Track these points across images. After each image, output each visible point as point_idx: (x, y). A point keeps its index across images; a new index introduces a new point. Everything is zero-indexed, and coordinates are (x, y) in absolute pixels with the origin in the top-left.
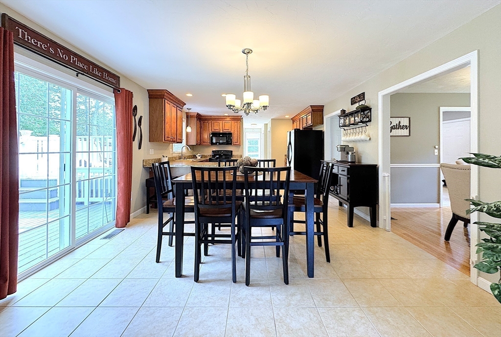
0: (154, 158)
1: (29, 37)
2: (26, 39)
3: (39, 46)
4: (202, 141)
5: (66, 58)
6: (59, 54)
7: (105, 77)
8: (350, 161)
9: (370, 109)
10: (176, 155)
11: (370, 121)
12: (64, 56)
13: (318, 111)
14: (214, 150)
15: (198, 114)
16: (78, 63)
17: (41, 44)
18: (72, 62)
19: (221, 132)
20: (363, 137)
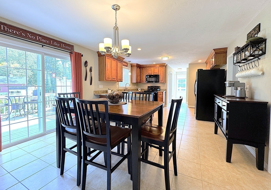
0: (103, 90)
1: (8, 29)
2: (6, 30)
3: (15, 32)
4: (141, 80)
5: (33, 38)
6: (29, 36)
7: (63, 46)
8: (238, 96)
9: (265, 41)
10: (122, 88)
12: (32, 37)
14: (149, 86)
15: (137, 64)
16: (42, 40)
17: (16, 31)
18: (38, 39)
19: (153, 74)
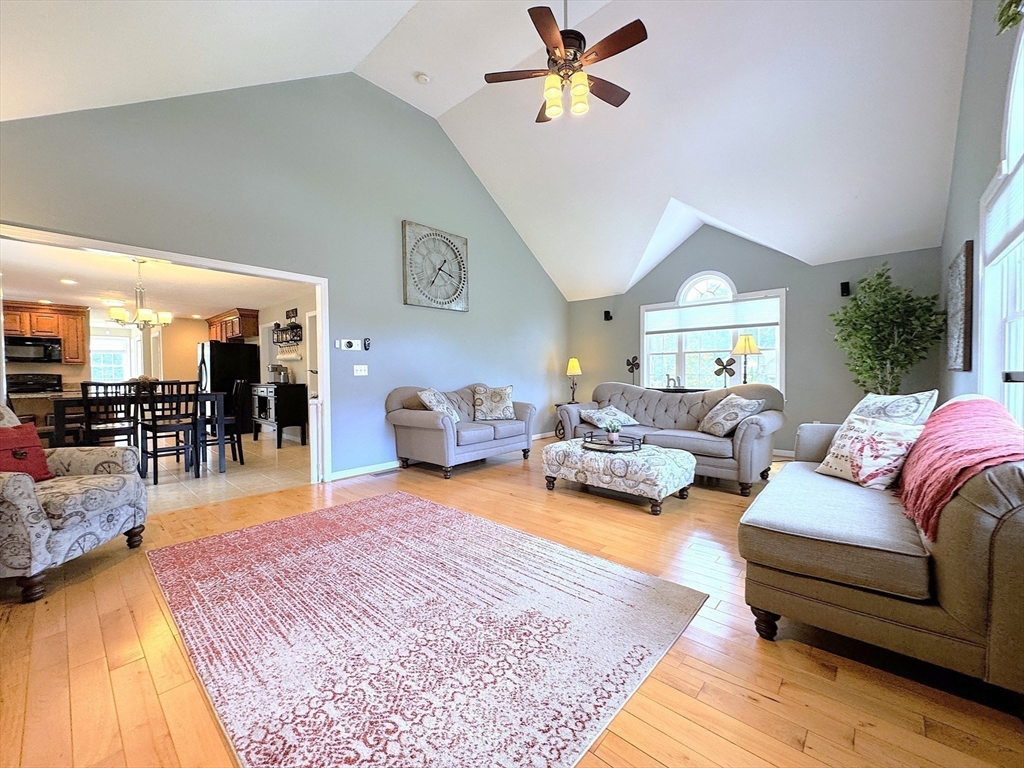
8: (281, 382)
9: (301, 328)
11: (301, 340)
13: (249, 318)
19: (28, 336)
20: (293, 356)
